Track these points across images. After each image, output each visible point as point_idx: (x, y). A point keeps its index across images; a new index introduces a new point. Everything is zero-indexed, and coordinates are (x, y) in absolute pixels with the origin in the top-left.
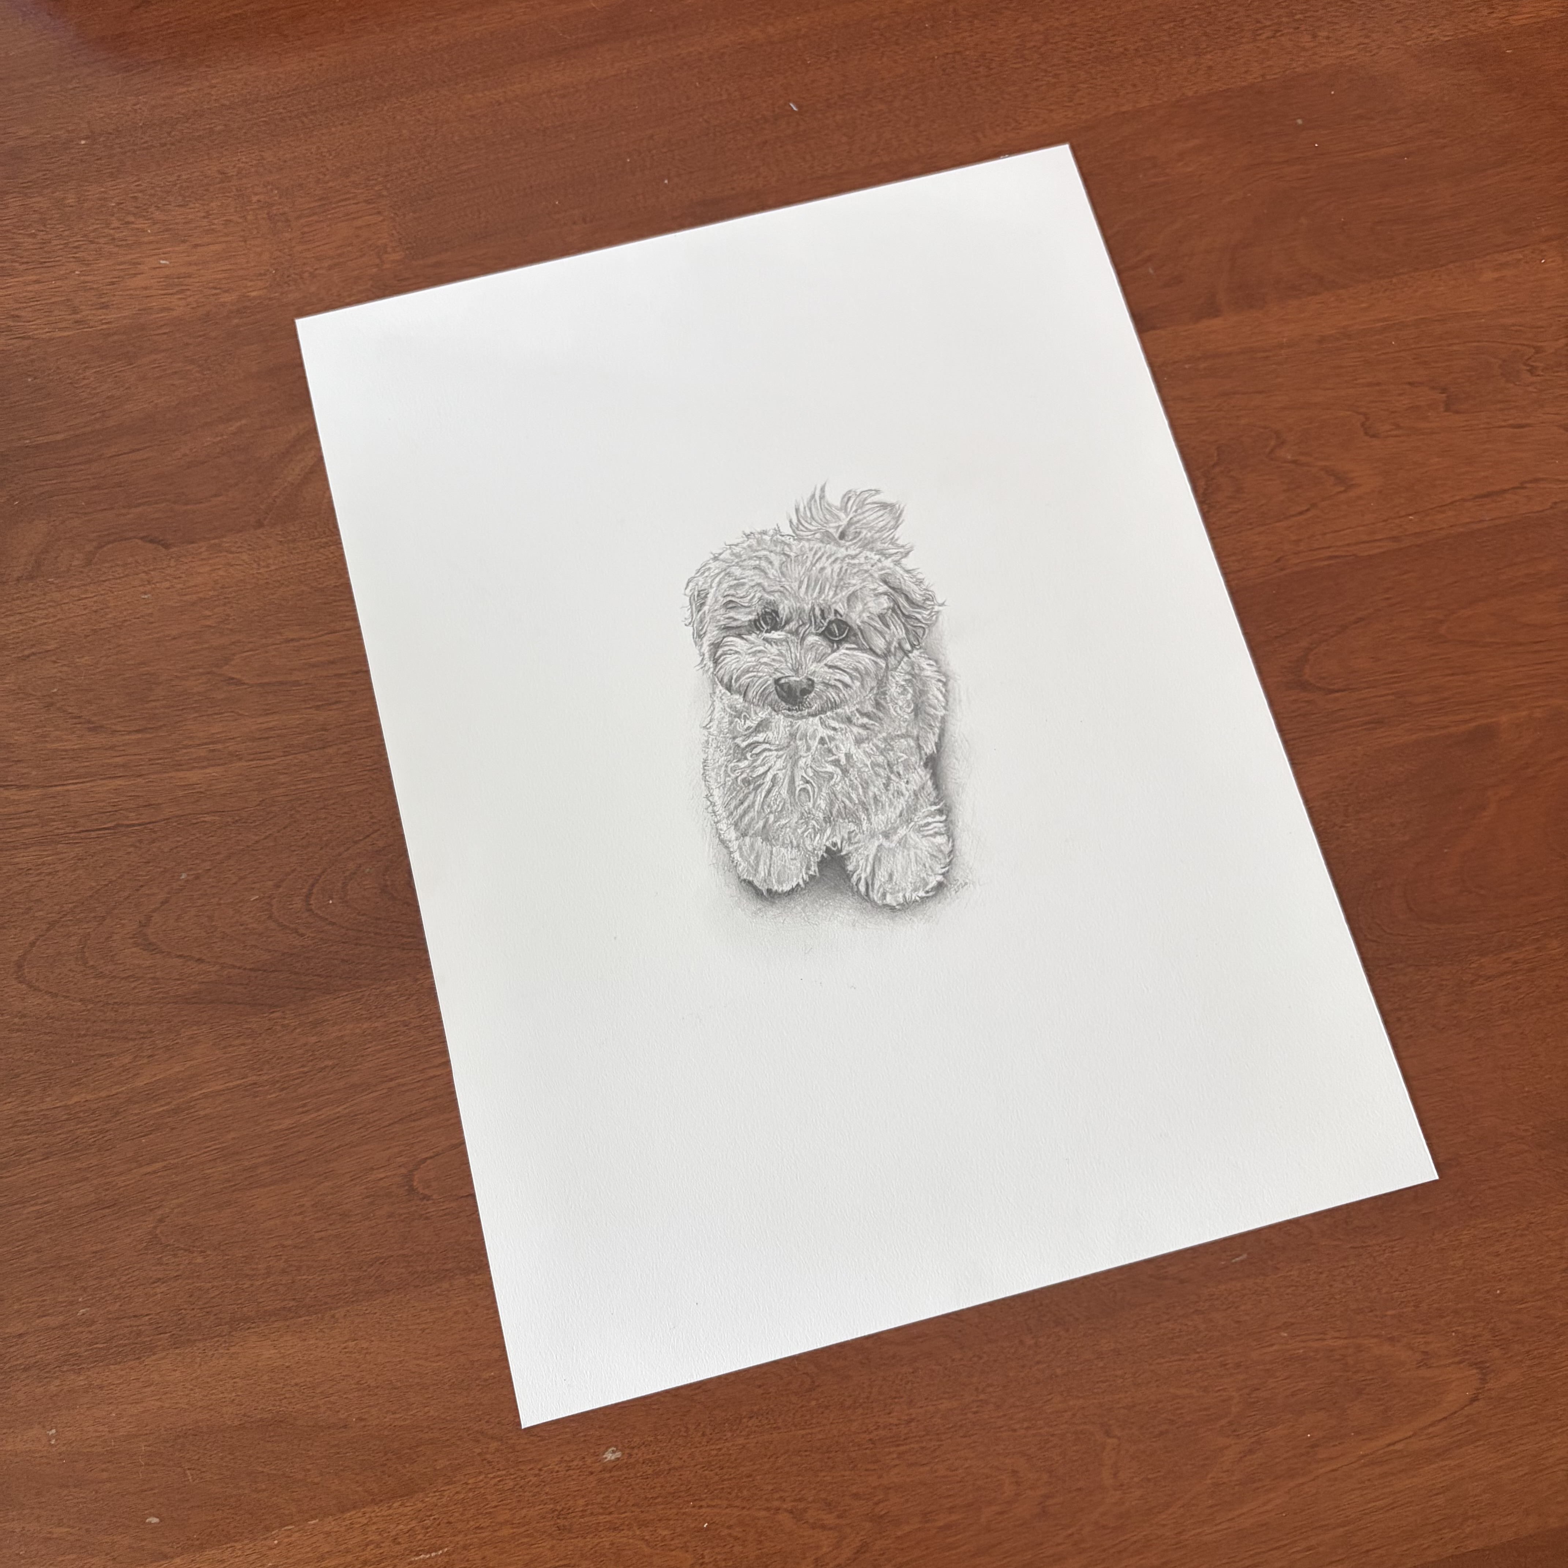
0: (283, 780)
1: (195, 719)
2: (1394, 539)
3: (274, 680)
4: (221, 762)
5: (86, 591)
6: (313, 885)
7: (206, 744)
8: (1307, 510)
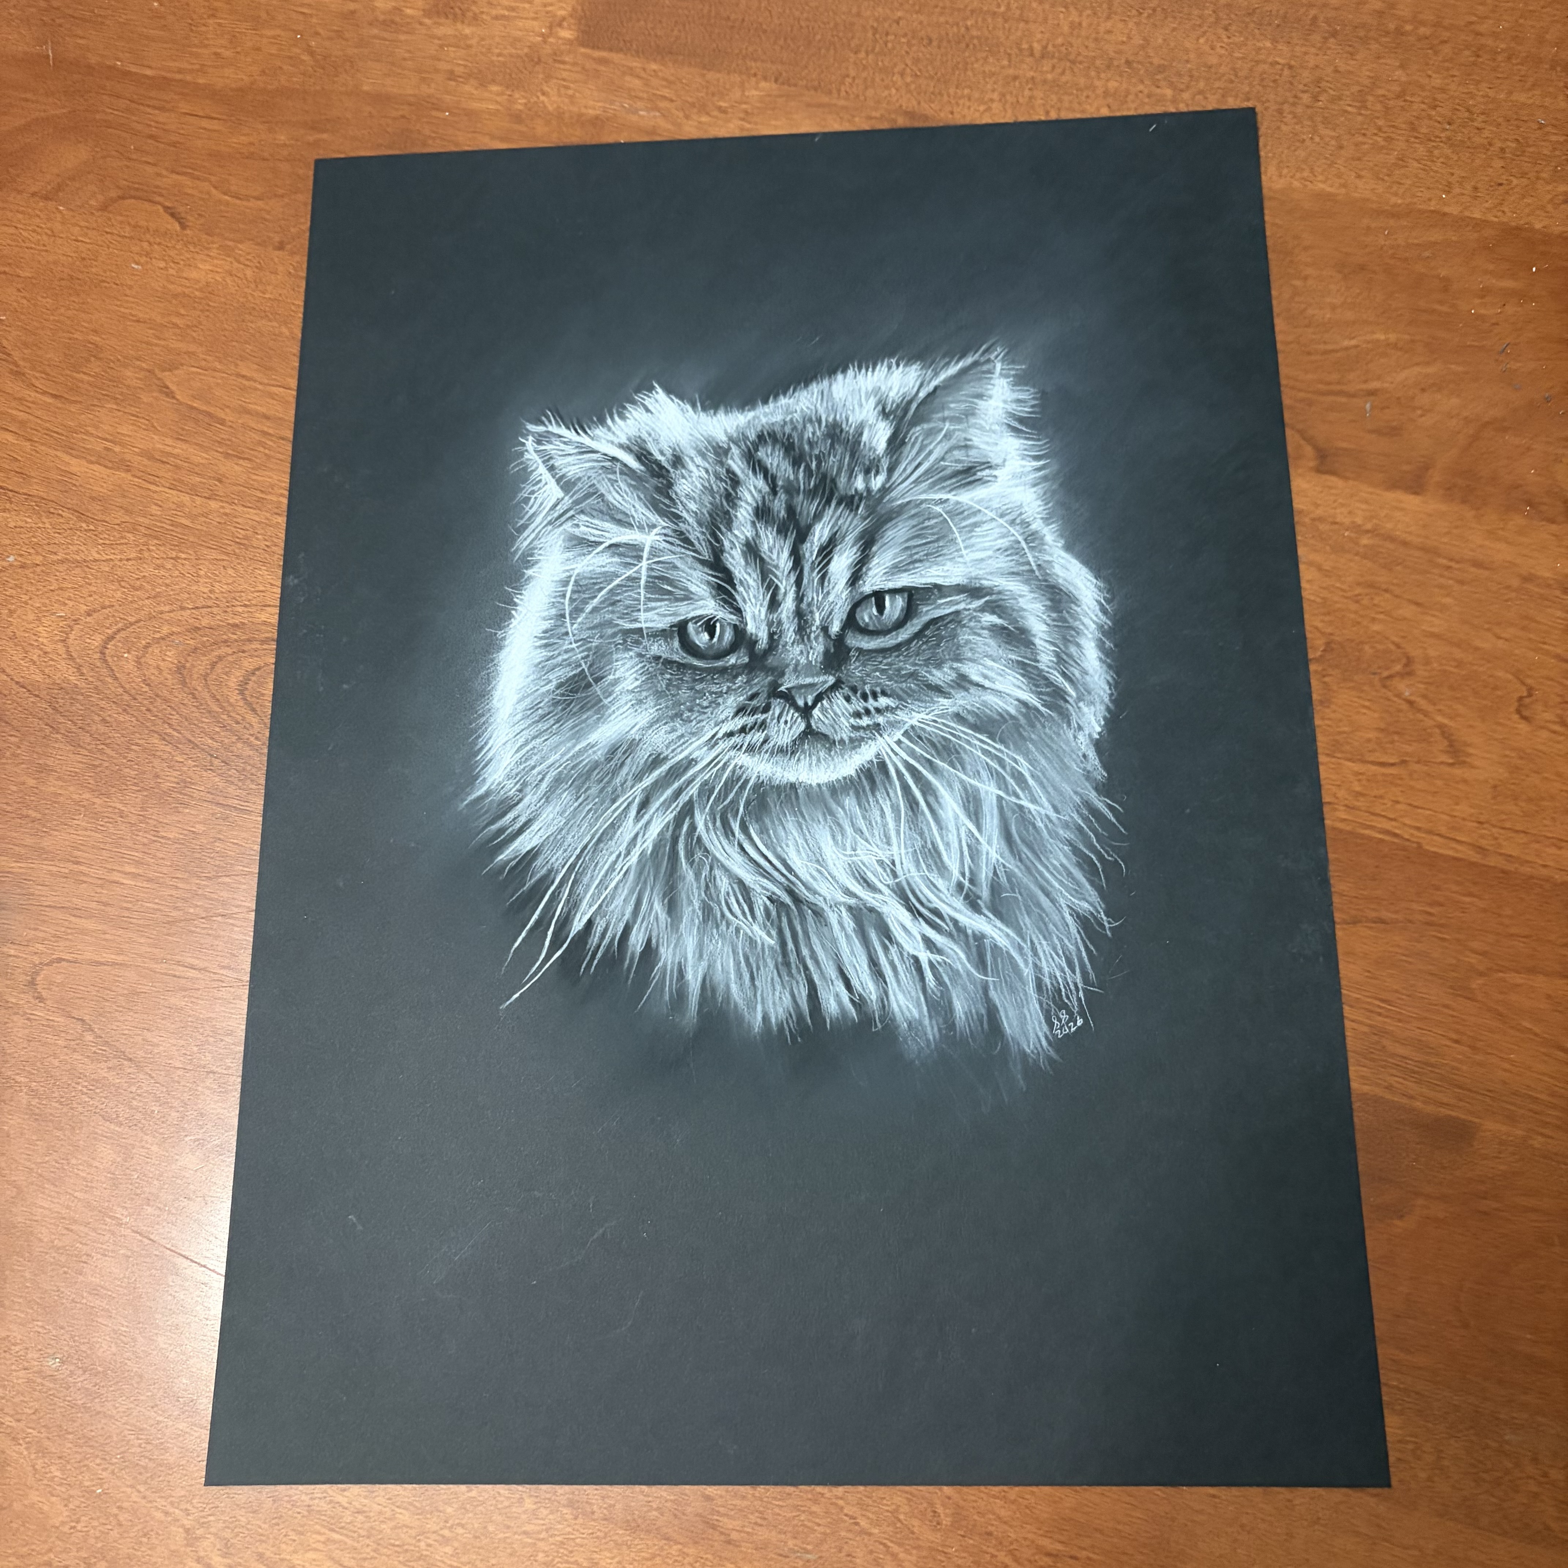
0: (154, 512)
1: (111, 410)
2: (1480, 849)
3: (204, 408)
4: (110, 465)
5: (86, 235)
6: (119, 631)
7: (106, 440)
8: (1393, 765)
